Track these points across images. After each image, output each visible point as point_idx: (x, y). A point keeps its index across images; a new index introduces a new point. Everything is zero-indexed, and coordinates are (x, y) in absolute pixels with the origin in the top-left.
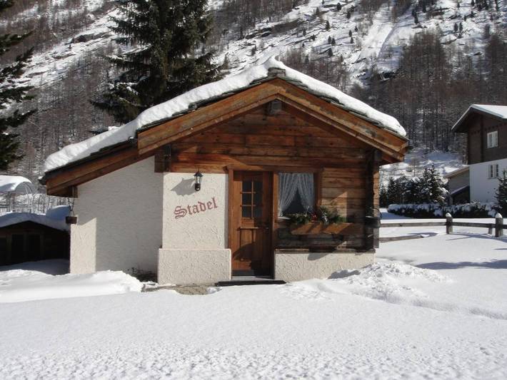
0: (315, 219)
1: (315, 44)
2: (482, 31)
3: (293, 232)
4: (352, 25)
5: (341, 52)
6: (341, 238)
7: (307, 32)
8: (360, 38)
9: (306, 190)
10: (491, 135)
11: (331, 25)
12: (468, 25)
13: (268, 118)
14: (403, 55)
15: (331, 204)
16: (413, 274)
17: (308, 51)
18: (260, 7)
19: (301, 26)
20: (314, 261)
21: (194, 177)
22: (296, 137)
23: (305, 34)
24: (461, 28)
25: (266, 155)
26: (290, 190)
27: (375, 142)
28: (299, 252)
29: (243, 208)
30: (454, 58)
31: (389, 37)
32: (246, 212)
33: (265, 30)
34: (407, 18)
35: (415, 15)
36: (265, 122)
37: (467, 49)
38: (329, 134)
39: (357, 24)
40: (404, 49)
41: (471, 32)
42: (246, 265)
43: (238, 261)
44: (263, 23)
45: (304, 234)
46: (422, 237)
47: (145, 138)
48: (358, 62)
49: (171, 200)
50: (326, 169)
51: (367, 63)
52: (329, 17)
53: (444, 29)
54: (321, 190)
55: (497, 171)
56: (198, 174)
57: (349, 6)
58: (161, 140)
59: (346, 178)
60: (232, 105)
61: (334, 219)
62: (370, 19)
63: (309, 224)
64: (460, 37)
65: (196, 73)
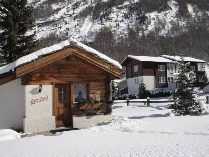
0: (89, 102)
1: (61, 30)
2: (127, 27)
3: (80, 108)
4: (76, 23)
5: (72, 34)
6: (98, 109)
7: (58, 25)
8: (79, 28)
9: (83, 91)
10: (135, 67)
11: (67, 23)
12: (121, 24)
13: (68, 62)
14: (97, 35)
15: (94, 96)
16: (132, 121)
17: (58, 33)
18: (37, 14)
19: (55, 23)
20: (88, 119)
21: (39, 87)
22: (79, 69)
23: (56, 26)
24: (119, 25)
25: (68, 77)
26: (77, 91)
27: (111, 71)
28: (83, 116)
29: (59, 99)
30: (116, 37)
31: (91, 28)
32: (60, 101)
33: (40, 24)
34: (98, 21)
35: (101, 20)
36: (67, 63)
37: (121, 33)
38: (92, 68)
39: (78, 22)
40: (97, 33)
41: (123, 27)
42: (61, 123)
43: (58, 121)
44: (39, 21)
45: (85, 108)
46: (118, 108)
47: (19, 71)
48: (78, 38)
49: (29, 97)
50: (91, 82)
51: (82, 38)
52: (67, 19)
53: (112, 26)
54: (90, 91)
55: (138, 81)
56: (41, 86)
57: (75, 15)
58: (26, 71)
59: (99, 85)
60: (56, 56)
61: (96, 102)
62: (83, 20)
63: (86, 104)
64: (118, 29)
65: (29, 43)
